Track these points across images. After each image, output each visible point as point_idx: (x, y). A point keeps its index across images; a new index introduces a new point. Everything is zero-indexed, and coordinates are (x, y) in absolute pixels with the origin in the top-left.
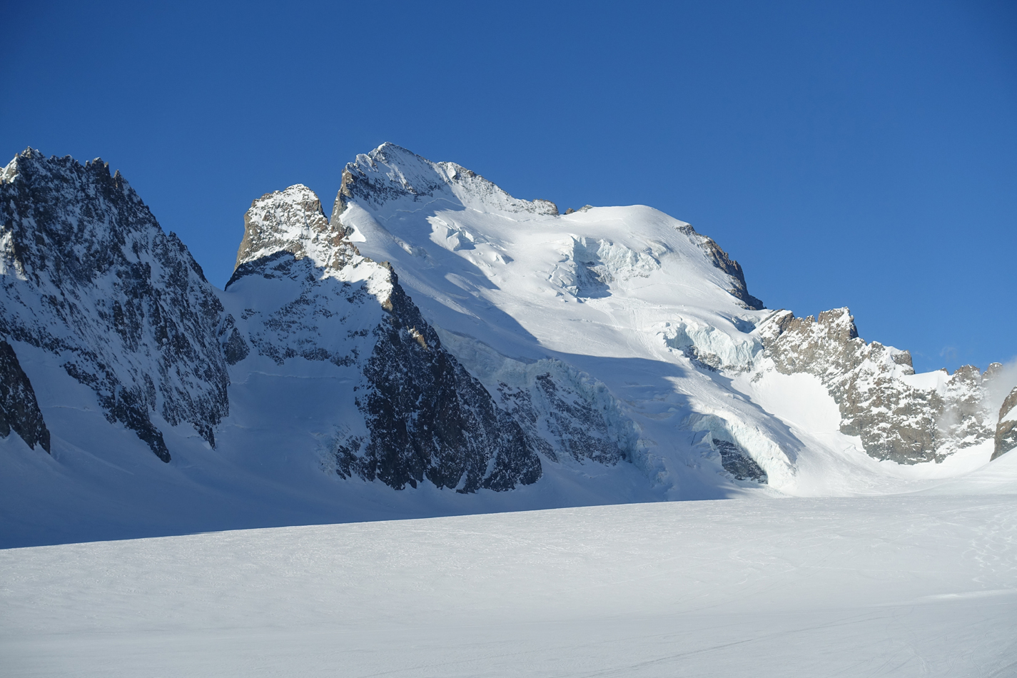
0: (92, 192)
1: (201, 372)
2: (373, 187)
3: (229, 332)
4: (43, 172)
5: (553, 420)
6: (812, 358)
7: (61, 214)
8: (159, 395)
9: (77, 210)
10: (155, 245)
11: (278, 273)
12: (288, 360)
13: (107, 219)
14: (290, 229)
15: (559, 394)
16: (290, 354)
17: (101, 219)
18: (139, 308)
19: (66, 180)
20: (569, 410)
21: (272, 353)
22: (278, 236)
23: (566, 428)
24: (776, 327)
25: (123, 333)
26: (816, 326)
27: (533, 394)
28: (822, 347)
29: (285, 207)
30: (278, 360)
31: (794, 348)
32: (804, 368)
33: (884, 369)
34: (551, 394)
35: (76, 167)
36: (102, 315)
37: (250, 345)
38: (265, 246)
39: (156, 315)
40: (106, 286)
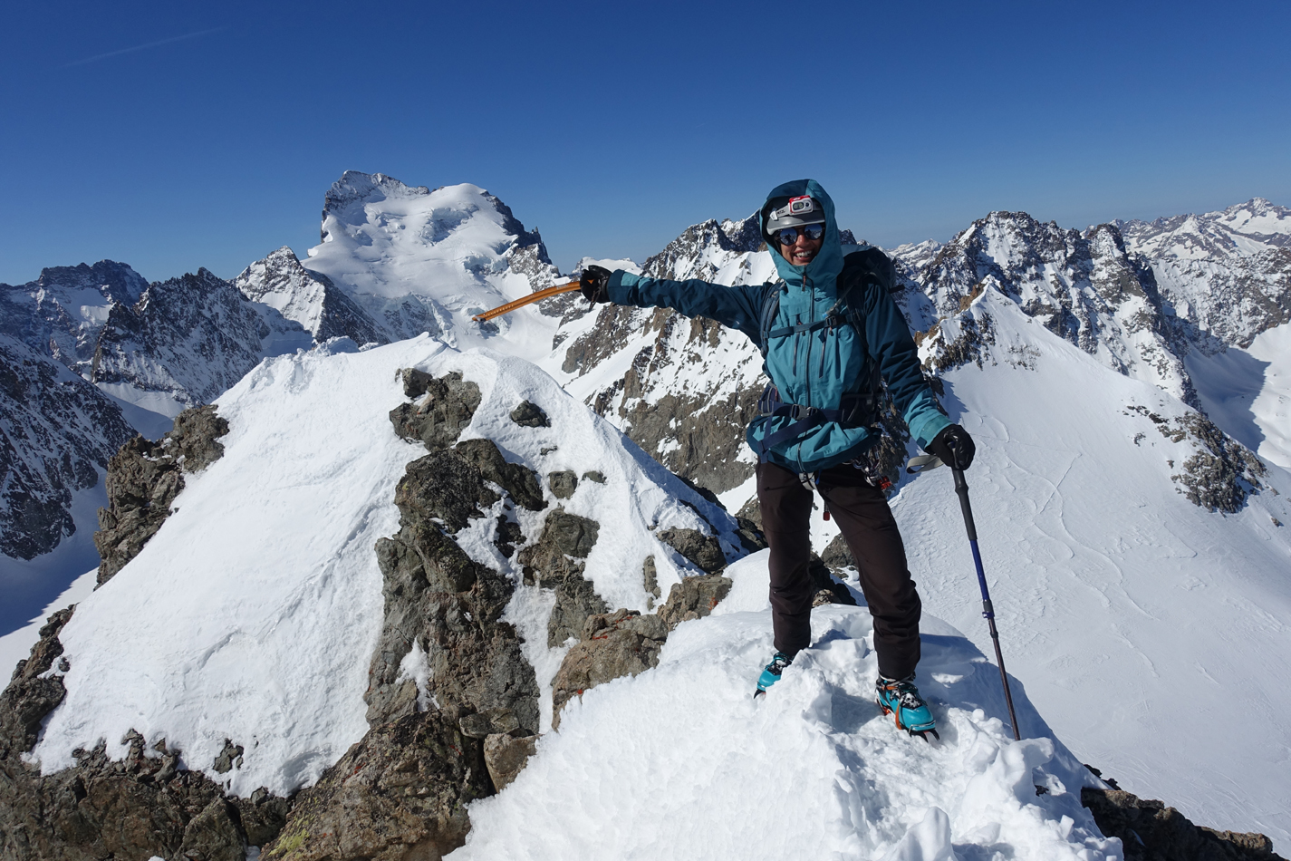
0: (185, 291)
1: (245, 357)
2: (340, 201)
3: (261, 325)
4: (161, 291)
5: (409, 323)
6: (525, 267)
7: (172, 309)
8: (224, 378)
9: (179, 303)
10: (221, 297)
11: (280, 290)
12: (287, 332)
13: (194, 301)
14: (284, 269)
15: (412, 310)
16: (287, 329)
17: (191, 302)
18: (213, 338)
19: (173, 290)
20: (416, 316)
21: (280, 330)
22: (278, 272)
23: (414, 325)
24: (512, 252)
25: (206, 356)
26: (526, 252)
27: (401, 312)
28: (529, 262)
29: (280, 258)
30: (283, 333)
31: (519, 262)
32: (521, 272)
33: (547, 276)
34: (409, 311)
35: (178, 282)
36: (195, 351)
37: (270, 327)
38: (274, 278)
39: (221, 340)
40: (197, 334)
